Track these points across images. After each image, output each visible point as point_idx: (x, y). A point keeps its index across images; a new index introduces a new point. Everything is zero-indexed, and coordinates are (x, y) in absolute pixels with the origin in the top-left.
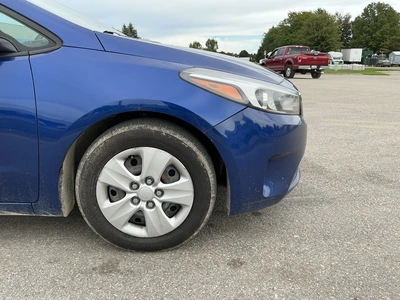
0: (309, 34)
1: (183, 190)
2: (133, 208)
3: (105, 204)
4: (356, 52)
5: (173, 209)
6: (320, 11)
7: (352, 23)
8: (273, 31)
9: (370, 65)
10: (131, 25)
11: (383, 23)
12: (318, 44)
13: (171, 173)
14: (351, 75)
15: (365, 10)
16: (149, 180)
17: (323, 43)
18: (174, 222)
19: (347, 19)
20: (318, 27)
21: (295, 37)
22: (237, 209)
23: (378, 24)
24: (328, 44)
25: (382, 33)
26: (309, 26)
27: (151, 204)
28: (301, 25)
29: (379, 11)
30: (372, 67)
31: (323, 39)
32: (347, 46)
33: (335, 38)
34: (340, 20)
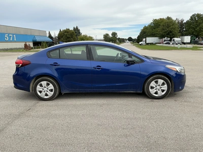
0: (164, 29)
1: (165, 87)
2: (156, 91)
3: (150, 90)
4: (187, 38)
5: (163, 91)
6: (168, 18)
7: (185, 23)
8: (145, 28)
9: (195, 44)
10: (77, 27)
11: (200, 24)
12: (168, 34)
13: (163, 84)
14: (186, 51)
15: (191, 17)
16: (159, 85)
17: (171, 34)
18: (163, 93)
19: (182, 21)
20: (168, 26)
21: (157, 31)
22: (175, 91)
23: (198, 24)
24: (173, 34)
25: (200, 28)
26: (164, 26)
27: (159, 90)
28: (160, 25)
29: (198, 18)
30: (196, 45)
31: (171, 32)
32: (183, 35)
33: (176, 31)
34: (178, 22)
